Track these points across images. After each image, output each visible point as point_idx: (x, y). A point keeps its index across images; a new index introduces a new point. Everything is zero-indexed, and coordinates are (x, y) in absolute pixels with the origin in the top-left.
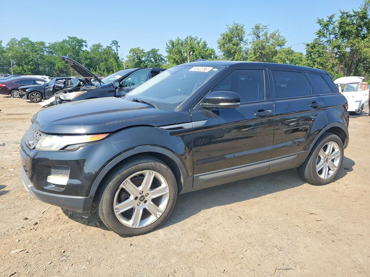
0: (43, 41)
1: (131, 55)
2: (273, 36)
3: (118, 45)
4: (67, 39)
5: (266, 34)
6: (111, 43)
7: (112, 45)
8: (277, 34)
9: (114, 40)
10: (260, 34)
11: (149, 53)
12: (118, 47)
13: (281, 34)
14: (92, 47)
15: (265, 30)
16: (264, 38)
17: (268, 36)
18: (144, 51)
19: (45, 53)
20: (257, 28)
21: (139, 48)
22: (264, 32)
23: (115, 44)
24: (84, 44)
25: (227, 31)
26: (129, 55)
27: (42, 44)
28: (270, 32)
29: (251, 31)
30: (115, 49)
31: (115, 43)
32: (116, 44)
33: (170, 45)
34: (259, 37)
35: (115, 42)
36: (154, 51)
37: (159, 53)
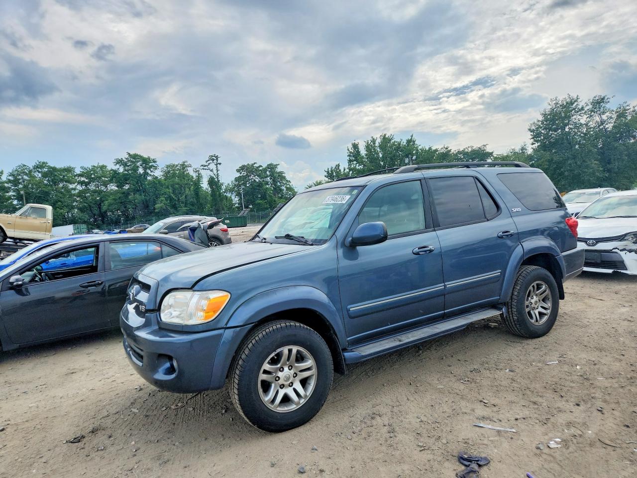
0: (72, 166)
3: (219, 162)
6: (207, 159)
7: (208, 162)
9: (212, 155)
12: (218, 165)
14: (166, 169)
23: (213, 160)
24: (153, 164)
26: (238, 175)
27: (69, 170)
30: (215, 169)
35: (213, 158)
36: (272, 167)
37: (279, 169)
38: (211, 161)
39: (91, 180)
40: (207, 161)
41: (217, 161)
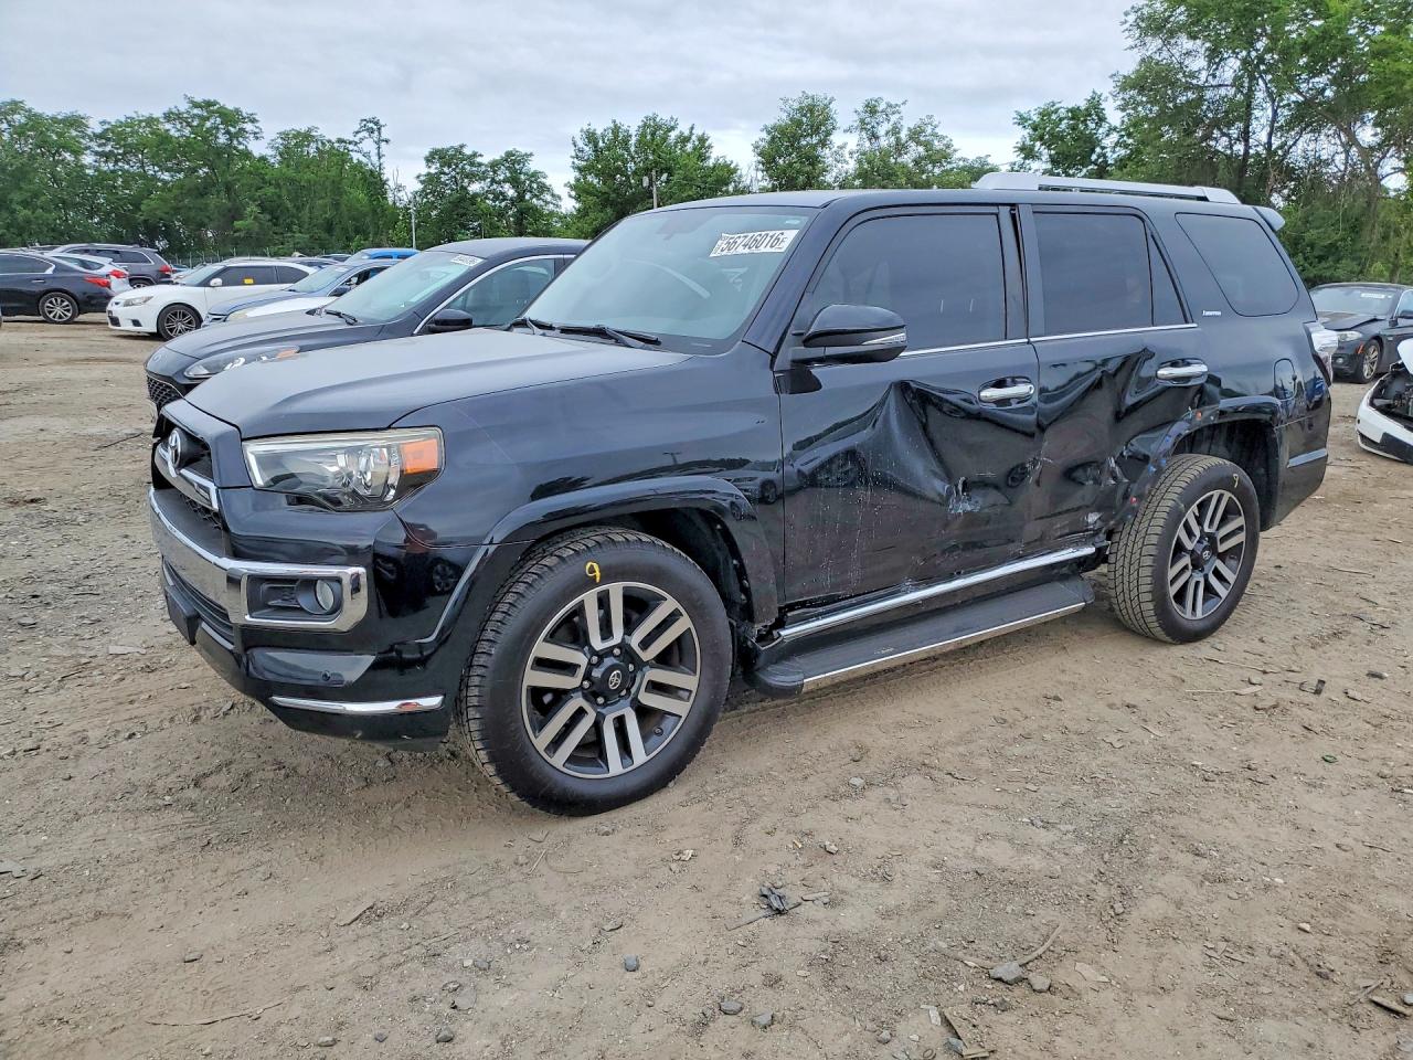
0: (81, 113)
1: (433, 171)
2: (915, 135)
3: (384, 136)
4: (183, 107)
5: (895, 131)
6: (357, 128)
7: (360, 135)
8: (929, 130)
9: (367, 118)
10: (881, 131)
11: (494, 165)
12: (383, 144)
13: (939, 131)
14: (280, 141)
15: (894, 118)
16: (893, 139)
17: (903, 135)
18: (479, 160)
19: (88, 159)
20: (871, 109)
21: (462, 146)
22: (891, 123)
23: (371, 131)
24: (249, 127)
25: (784, 116)
26: (424, 171)
27: (75, 122)
28: (908, 124)
29: (853, 120)
30: (374, 152)
31: (372, 127)
32: (376, 133)
33: (585, 147)
34: (877, 138)
35: (371, 125)
36: (513, 161)
37: (532, 166)
38: (365, 134)
39: (130, 150)
40: (357, 132)
41: (380, 133)
